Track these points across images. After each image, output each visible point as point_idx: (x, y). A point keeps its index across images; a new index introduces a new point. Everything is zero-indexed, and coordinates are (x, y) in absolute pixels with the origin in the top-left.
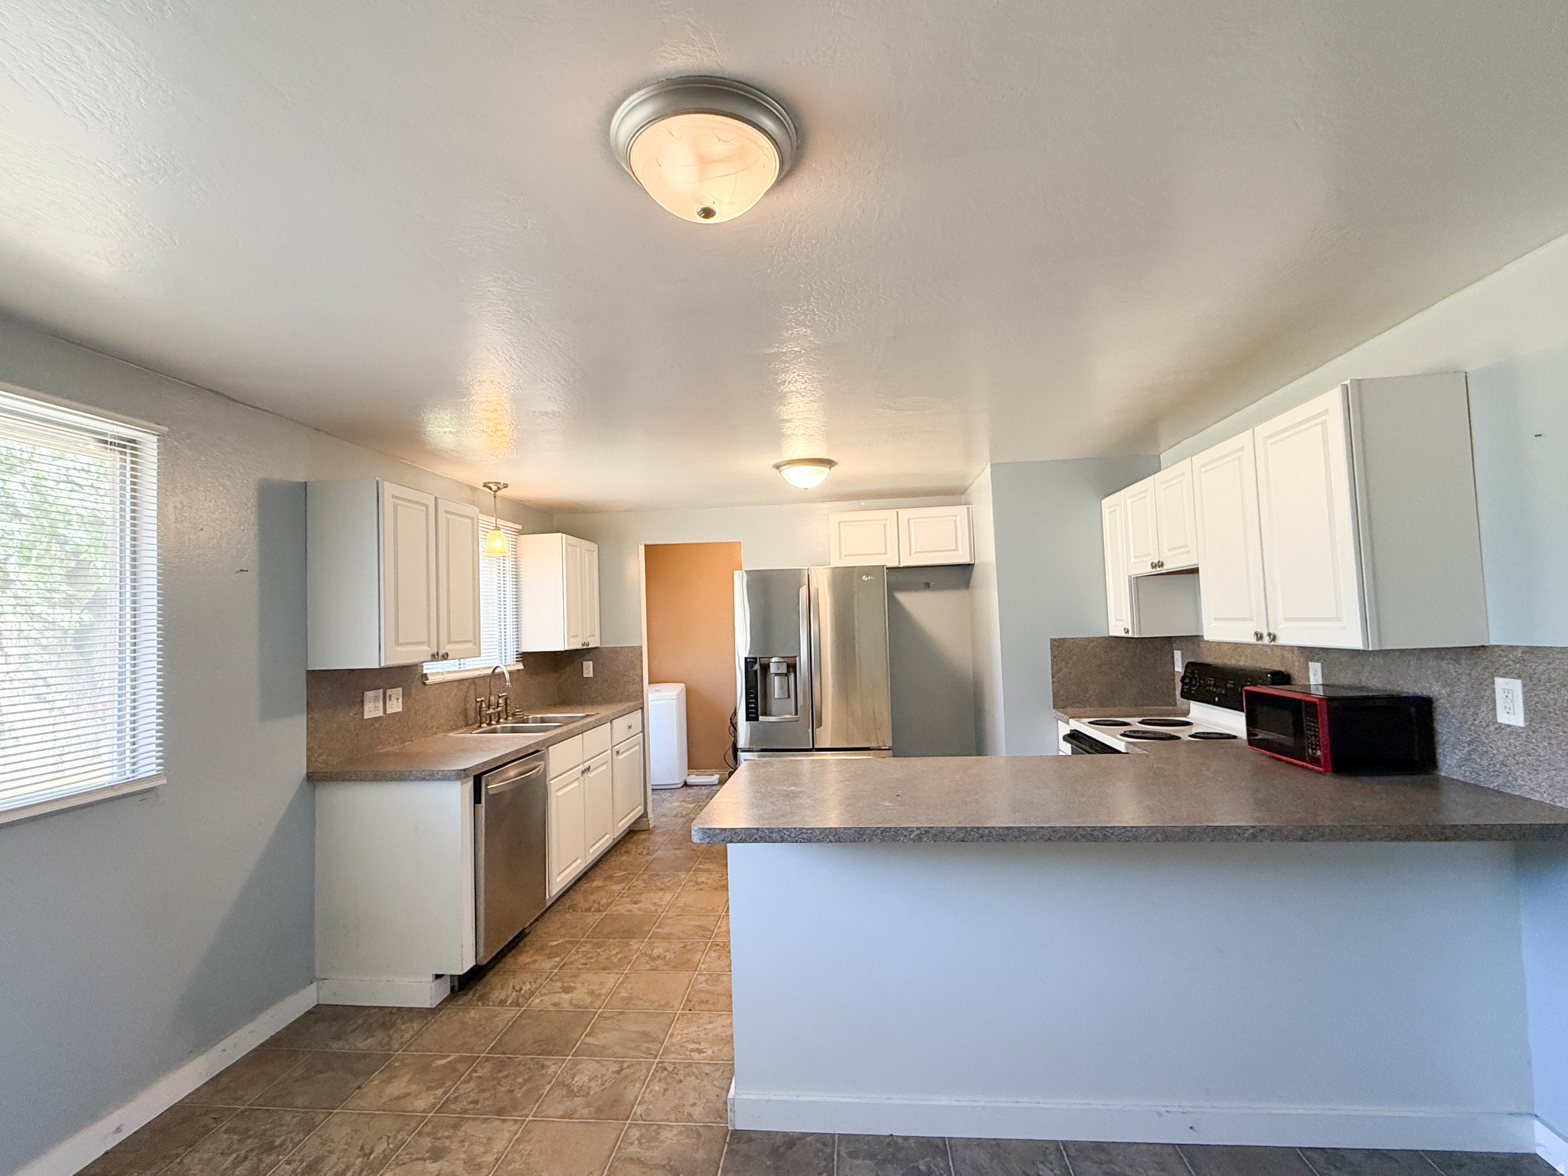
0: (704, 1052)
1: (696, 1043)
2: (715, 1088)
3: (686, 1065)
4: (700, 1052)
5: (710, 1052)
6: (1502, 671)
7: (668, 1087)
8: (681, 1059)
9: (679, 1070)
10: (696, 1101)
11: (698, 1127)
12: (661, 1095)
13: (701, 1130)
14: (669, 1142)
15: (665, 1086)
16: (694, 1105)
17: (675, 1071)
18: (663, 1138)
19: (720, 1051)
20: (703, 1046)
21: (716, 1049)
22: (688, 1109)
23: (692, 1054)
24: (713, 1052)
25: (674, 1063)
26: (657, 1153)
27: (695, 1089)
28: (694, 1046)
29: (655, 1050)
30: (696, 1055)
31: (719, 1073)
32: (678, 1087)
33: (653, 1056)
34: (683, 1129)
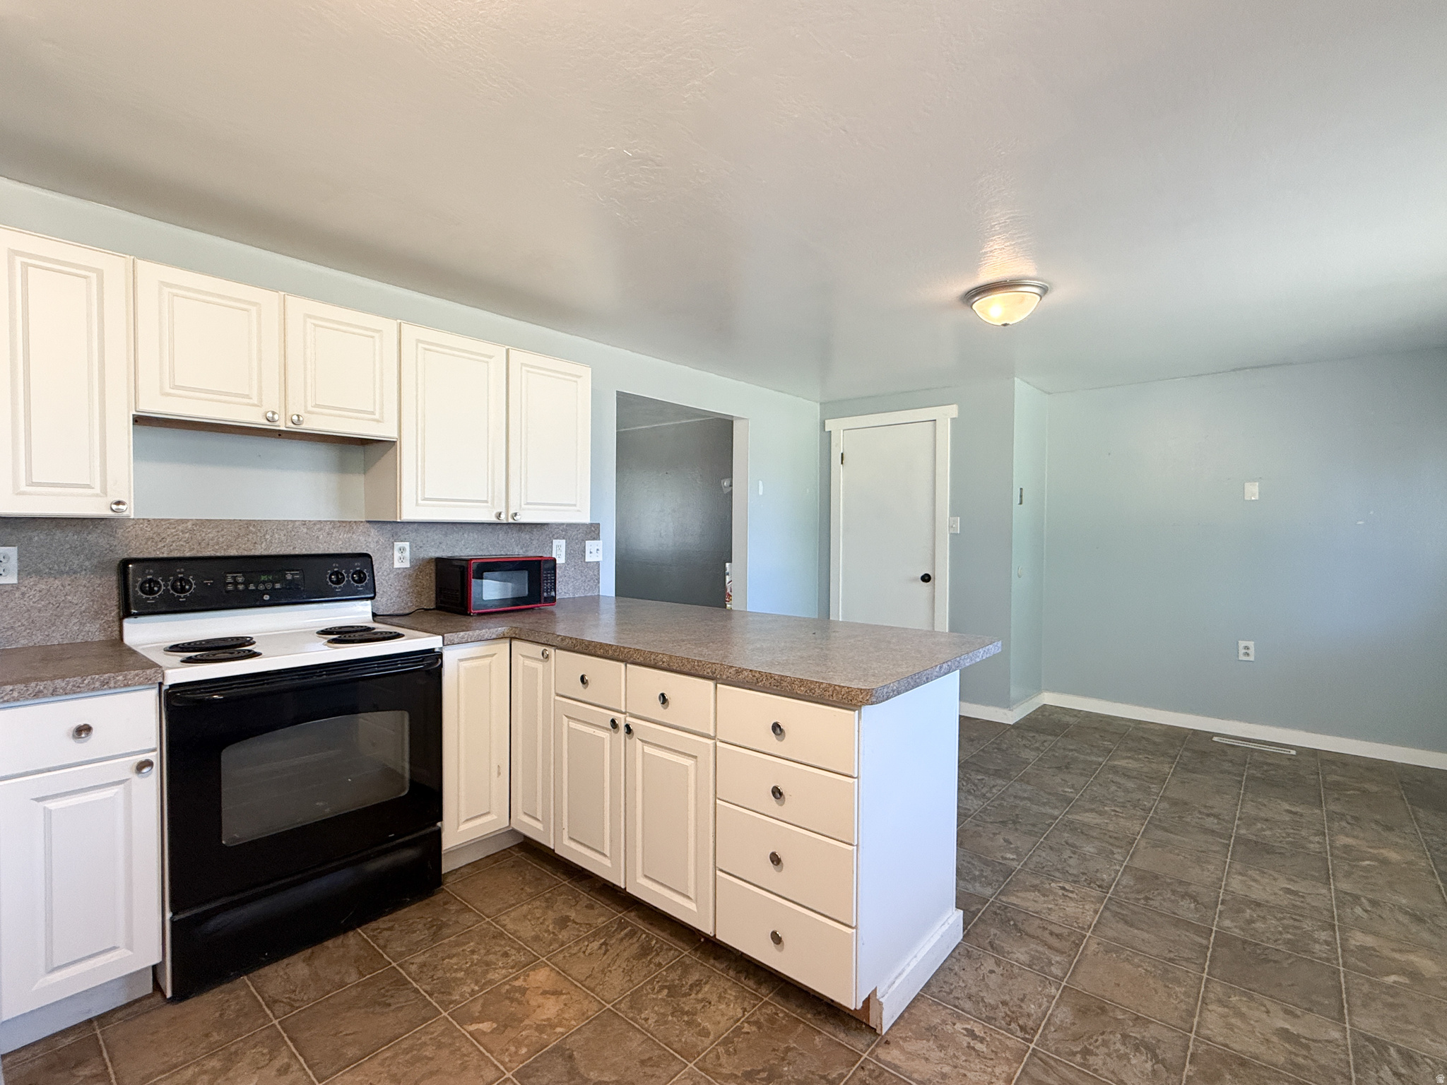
0: (966, 1029)
1: (973, 1048)
2: (965, 978)
3: (993, 1021)
4: (971, 1033)
5: (959, 1026)
6: (555, 536)
7: (1018, 1002)
8: (999, 1033)
9: (1004, 1018)
10: (988, 974)
11: (991, 950)
12: (1028, 997)
13: (989, 948)
14: (1023, 950)
15: (1022, 1005)
16: (992, 972)
17: (1008, 1019)
18: (1026, 956)
19: (944, 1022)
20: (966, 1040)
21: (948, 1027)
22: (999, 970)
23: (982, 1034)
24: (954, 1024)
25: (1008, 1031)
26: (1033, 946)
27: (987, 986)
28: (979, 1046)
29: (1034, 1064)
30: (978, 1030)
31: (955, 994)
32: (1007, 998)
33: (1040, 1055)
34: (1006, 955)
